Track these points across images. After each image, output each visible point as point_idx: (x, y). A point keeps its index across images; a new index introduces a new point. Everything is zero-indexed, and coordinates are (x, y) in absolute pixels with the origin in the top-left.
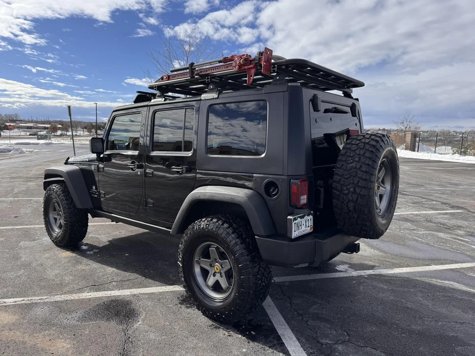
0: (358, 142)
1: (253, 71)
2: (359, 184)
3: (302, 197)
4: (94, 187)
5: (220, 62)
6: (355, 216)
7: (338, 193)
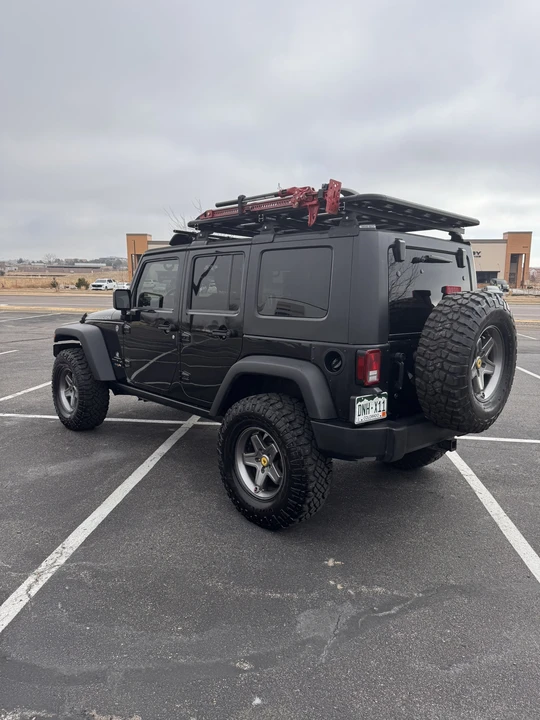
0: (453, 303)
1: (316, 209)
2: (449, 358)
3: (371, 373)
4: (117, 354)
5: (276, 195)
6: (443, 400)
7: (421, 370)
